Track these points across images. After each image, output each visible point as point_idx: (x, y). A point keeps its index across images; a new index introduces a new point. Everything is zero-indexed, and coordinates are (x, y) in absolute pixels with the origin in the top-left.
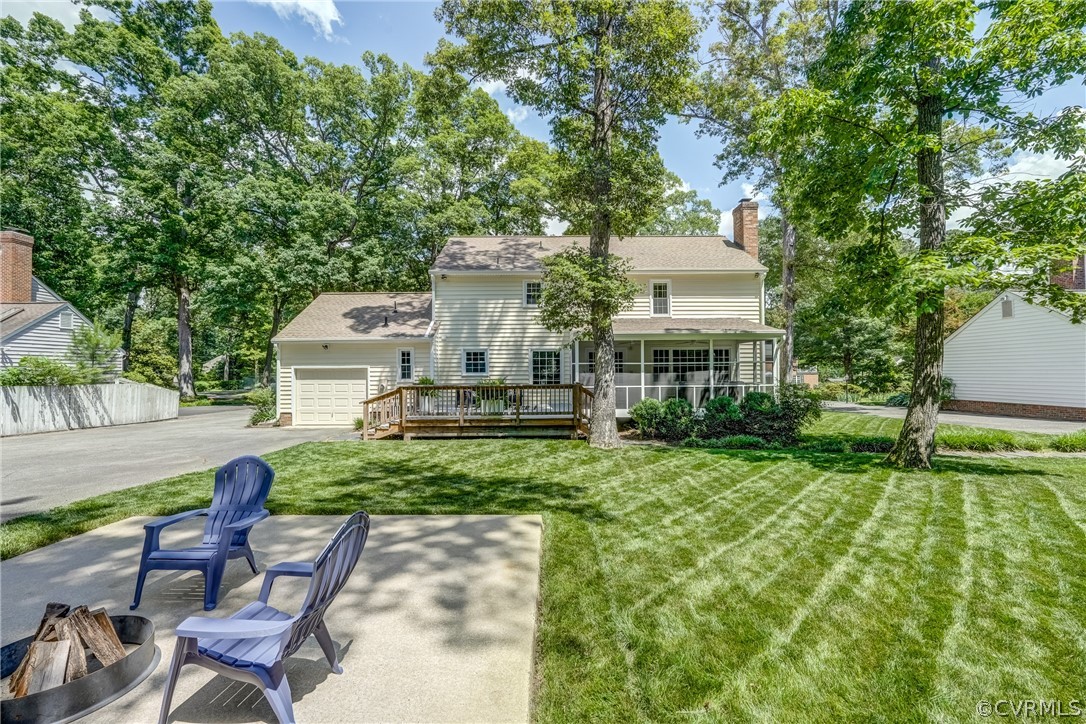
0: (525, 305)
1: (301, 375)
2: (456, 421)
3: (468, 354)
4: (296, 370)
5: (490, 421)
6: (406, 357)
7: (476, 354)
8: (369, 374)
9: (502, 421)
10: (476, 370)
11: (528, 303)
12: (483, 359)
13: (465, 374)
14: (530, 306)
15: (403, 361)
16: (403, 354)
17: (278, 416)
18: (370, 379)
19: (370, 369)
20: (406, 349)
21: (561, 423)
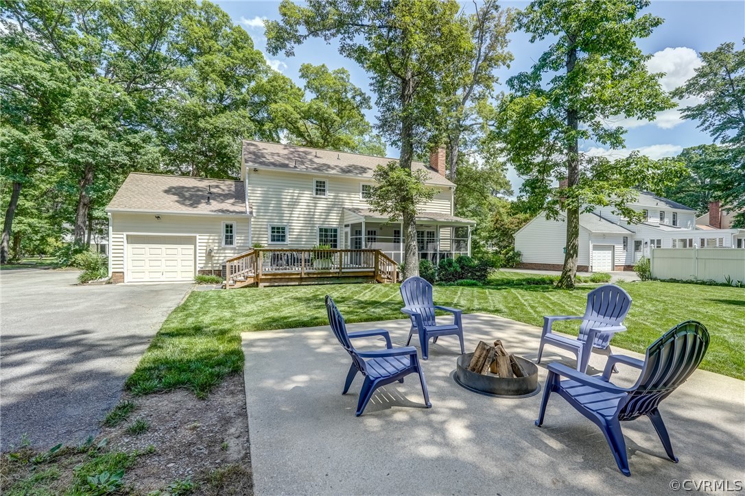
0: (315, 195)
1: (132, 240)
2: (298, 274)
3: (273, 228)
4: (127, 236)
5: (322, 273)
6: (229, 228)
7: (278, 228)
8: (198, 241)
9: (330, 273)
10: (278, 240)
11: (317, 194)
12: (283, 232)
13: (270, 242)
14: (318, 196)
15: (227, 232)
16: (227, 226)
17: (110, 275)
18: (198, 244)
19: (198, 237)
20: (229, 223)
21: (367, 274)
